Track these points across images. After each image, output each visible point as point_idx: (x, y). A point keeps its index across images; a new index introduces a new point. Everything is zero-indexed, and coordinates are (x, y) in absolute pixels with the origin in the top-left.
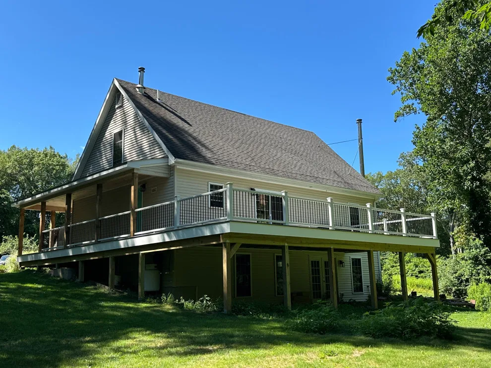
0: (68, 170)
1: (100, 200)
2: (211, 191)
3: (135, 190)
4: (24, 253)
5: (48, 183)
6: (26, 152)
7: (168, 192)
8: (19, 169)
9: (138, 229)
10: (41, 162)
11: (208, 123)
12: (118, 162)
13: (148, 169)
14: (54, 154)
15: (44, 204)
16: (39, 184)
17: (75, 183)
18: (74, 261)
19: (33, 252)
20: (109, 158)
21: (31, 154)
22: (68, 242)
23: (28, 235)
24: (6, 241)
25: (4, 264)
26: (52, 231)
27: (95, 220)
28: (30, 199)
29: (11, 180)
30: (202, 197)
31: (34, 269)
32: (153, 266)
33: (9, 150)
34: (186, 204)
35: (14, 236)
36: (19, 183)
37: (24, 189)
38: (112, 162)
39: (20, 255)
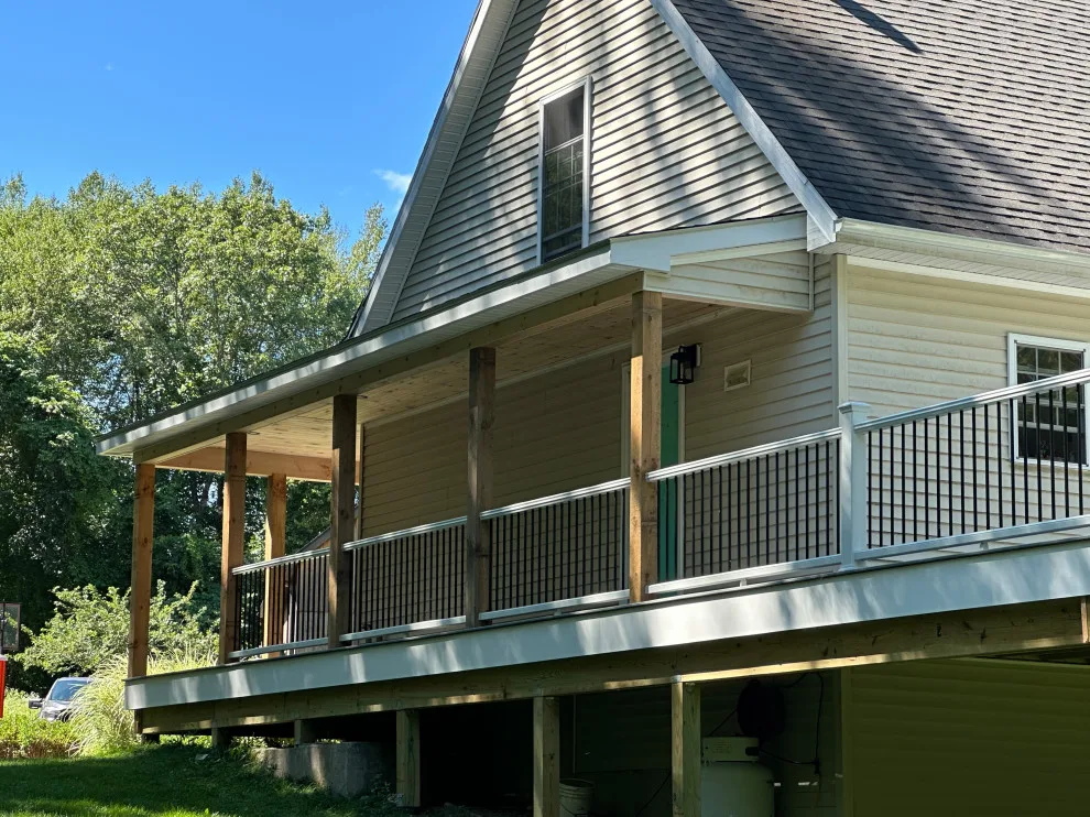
0: (330, 283)
1: (485, 426)
2: (1022, 379)
3: (647, 379)
4: (154, 668)
5: (247, 344)
6: (150, 203)
7: (805, 388)
8: (120, 283)
9: (664, 567)
10: (213, 250)
11: (1006, 32)
12: (563, 240)
13: (711, 274)
14: (270, 211)
15: (237, 443)
16: (207, 351)
17: (374, 345)
18: (377, 708)
19: (192, 665)
20: (521, 224)
21: (169, 211)
22: (345, 621)
23: (161, 583)
24: (67, 610)
25: (66, 718)
26: (274, 570)
27: (464, 519)
28: (179, 419)
29: (87, 331)
30: (980, 411)
31: (201, 740)
32: (738, 746)
33: (75, 198)
34: (898, 443)
35: (103, 591)
36: (121, 346)
37: (141, 373)
38: (538, 241)
39: (137, 675)
